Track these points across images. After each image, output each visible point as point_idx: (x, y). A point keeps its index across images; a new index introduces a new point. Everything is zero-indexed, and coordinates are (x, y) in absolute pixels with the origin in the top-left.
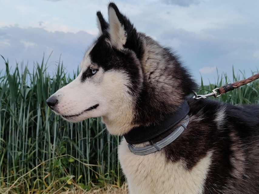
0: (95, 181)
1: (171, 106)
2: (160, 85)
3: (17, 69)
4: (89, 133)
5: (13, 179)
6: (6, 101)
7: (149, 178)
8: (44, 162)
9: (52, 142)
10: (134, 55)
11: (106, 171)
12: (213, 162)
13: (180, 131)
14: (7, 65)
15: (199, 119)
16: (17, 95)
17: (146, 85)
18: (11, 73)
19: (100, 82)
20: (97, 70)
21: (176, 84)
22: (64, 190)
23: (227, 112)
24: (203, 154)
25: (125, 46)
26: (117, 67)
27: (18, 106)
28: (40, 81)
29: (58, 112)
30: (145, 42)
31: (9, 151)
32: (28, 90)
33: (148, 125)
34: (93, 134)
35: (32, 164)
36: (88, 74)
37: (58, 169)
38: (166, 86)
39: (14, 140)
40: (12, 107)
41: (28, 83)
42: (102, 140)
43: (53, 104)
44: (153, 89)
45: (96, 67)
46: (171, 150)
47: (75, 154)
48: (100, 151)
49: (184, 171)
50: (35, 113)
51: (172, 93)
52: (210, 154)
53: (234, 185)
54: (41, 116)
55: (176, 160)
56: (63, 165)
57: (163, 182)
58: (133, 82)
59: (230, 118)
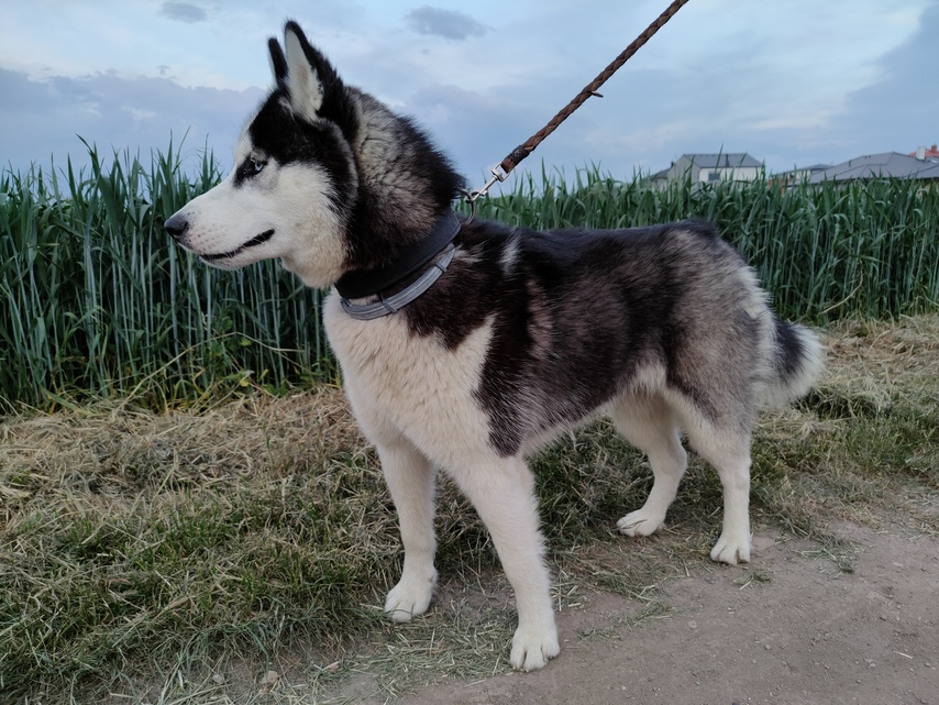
0: (295, 379)
2: (386, 191)
3: (117, 164)
4: (275, 290)
5: (131, 383)
6: (100, 230)
8: (190, 348)
9: (204, 310)
10: (338, 133)
11: (313, 359)
12: (496, 333)
13: (433, 275)
14: (94, 156)
15: (472, 260)
16: (122, 217)
18: (106, 172)
19: (272, 187)
20: (265, 163)
22: (235, 398)
25: (319, 113)
26: (304, 157)
27: (126, 240)
28: (168, 189)
29: (191, 248)
31: (118, 330)
32: (144, 209)
34: (284, 291)
35: (167, 352)
36: (246, 172)
37: (220, 360)
38: (398, 191)
39: (125, 308)
40: (114, 243)
41: (143, 191)
42: (302, 304)
43: (180, 230)
45: (262, 158)
46: (418, 314)
47: (252, 331)
48: (300, 324)
49: (442, 350)
50: (165, 254)
51: (412, 205)
52: (490, 320)
53: (535, 371)
54: (178, 260)
55: (426, 332)
56: (230, 352)
58: (338, 188)
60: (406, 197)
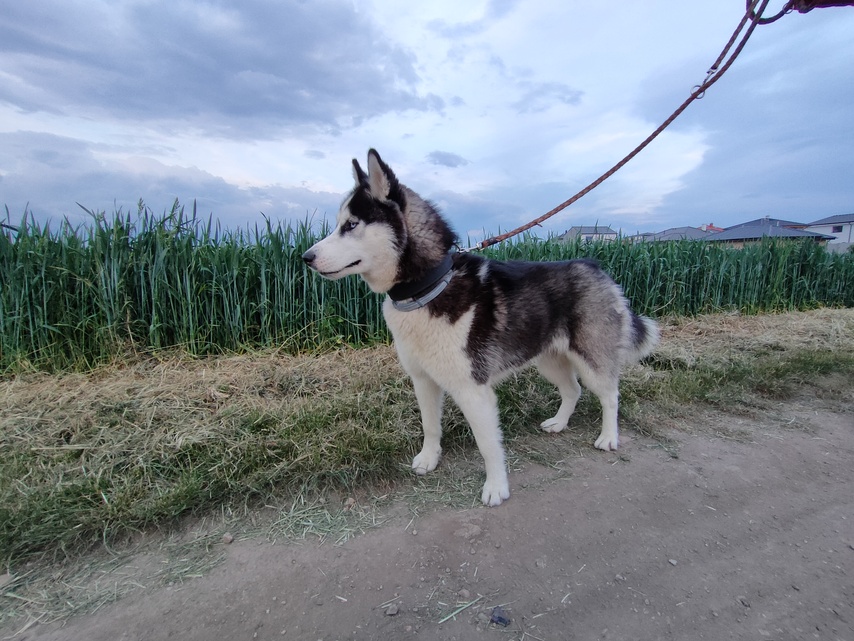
0: (365, 340)
1: (432, 261)
2: (420, 240)
3: (280, 227)
4: (357, 293)
5: (282, 340)
6: (270, 261)
7: (414, 334)
8: (312, 323)
9: (320, 303)
10: (397, 208)
11: (375, 330)
12: (476, 315)
13: (442, 286)
14: (269, 223)
15: (462, 274)
16: (281, 255)
17: (409, 239)
18: (274, 232)
19: (361, 236)
20: (357, 223)
21: (437, 239)
22: (334, 349)
23: (490, 267)
24: (466, 309)
25: (388, 197)
26: (380, 220)
27: (283, 266)
28: (304, 240)
29: (316, 268)
30: (406, 193)
31: (276, 312)
32: (292, 250)
33: (408, 281)
34: (361, 294)
35: (301, 325)
36: (346, 228)
37: (327, 329)
38: (427, 240)
39: (281, 301)
40: (277, 268)
41: (292, 242)
42: (370, 300)
43: (310, 260)
44: (415, 243)
45: (355, 219)
46: (435, 306)
47: (344, 314)
48: (369, 311)
49: (448, 325)
50: (301, 274)
51: (433, 248)
52: (473, 308)
53: (497, 337)
54: (308, 277)
55: (439, 315)
56: (332, 325)
57: (427, 337)
58: (398, 237)
59: (494, 272)
60: (430, 243)
